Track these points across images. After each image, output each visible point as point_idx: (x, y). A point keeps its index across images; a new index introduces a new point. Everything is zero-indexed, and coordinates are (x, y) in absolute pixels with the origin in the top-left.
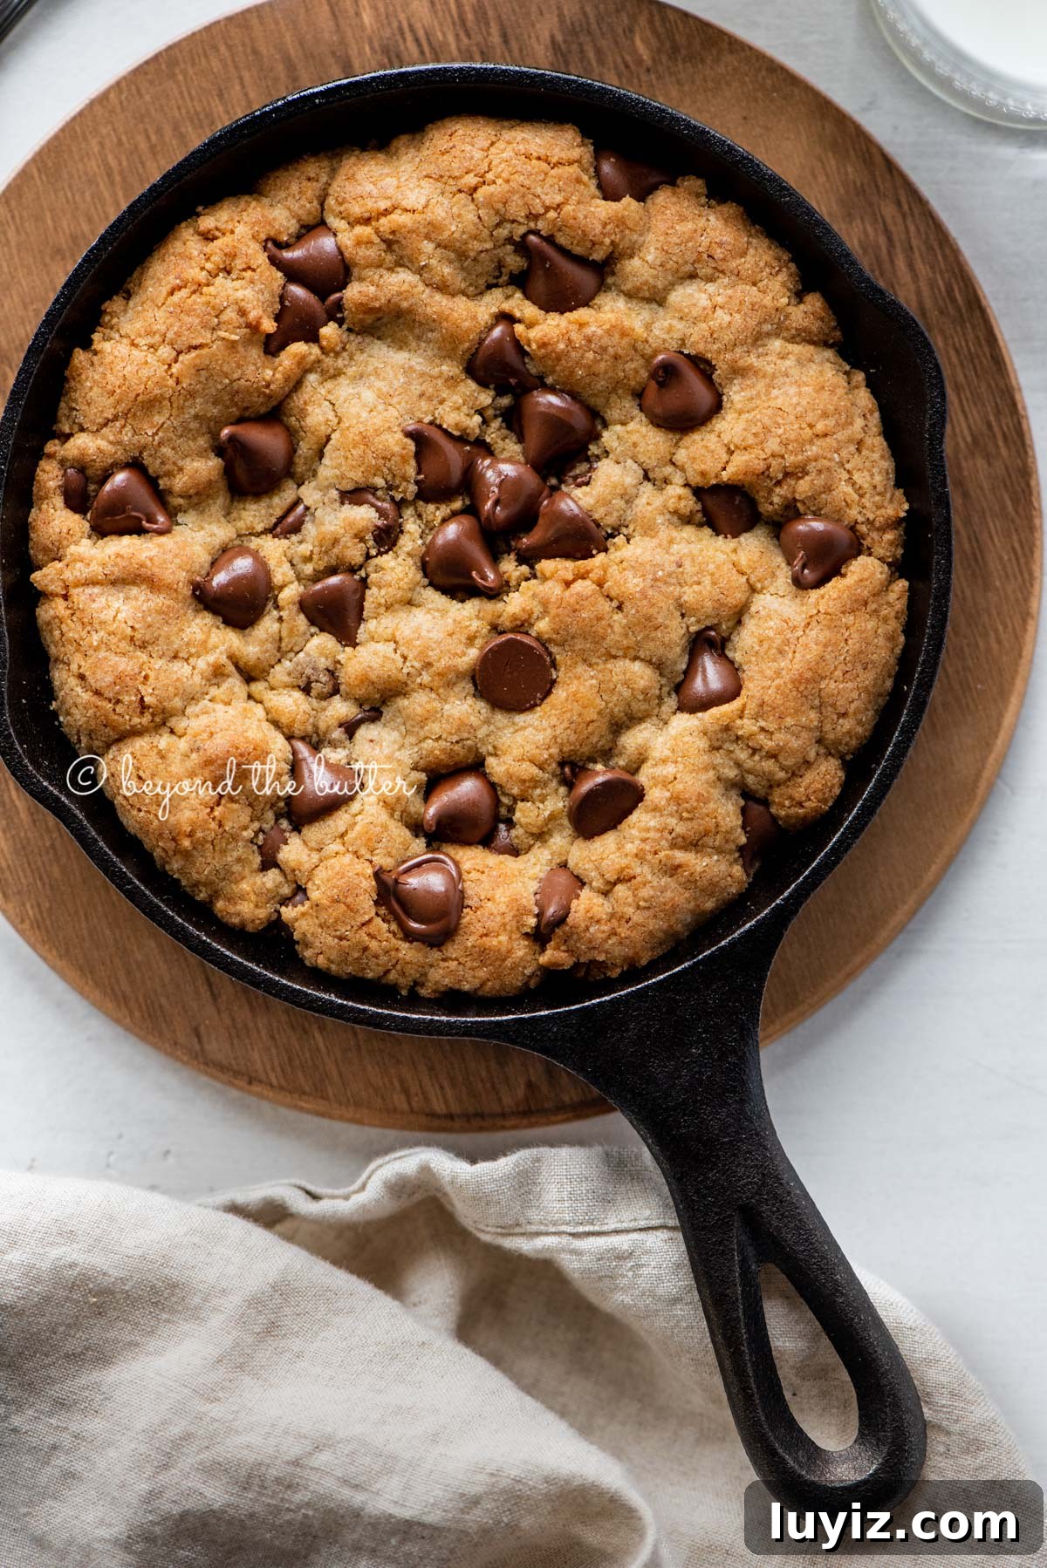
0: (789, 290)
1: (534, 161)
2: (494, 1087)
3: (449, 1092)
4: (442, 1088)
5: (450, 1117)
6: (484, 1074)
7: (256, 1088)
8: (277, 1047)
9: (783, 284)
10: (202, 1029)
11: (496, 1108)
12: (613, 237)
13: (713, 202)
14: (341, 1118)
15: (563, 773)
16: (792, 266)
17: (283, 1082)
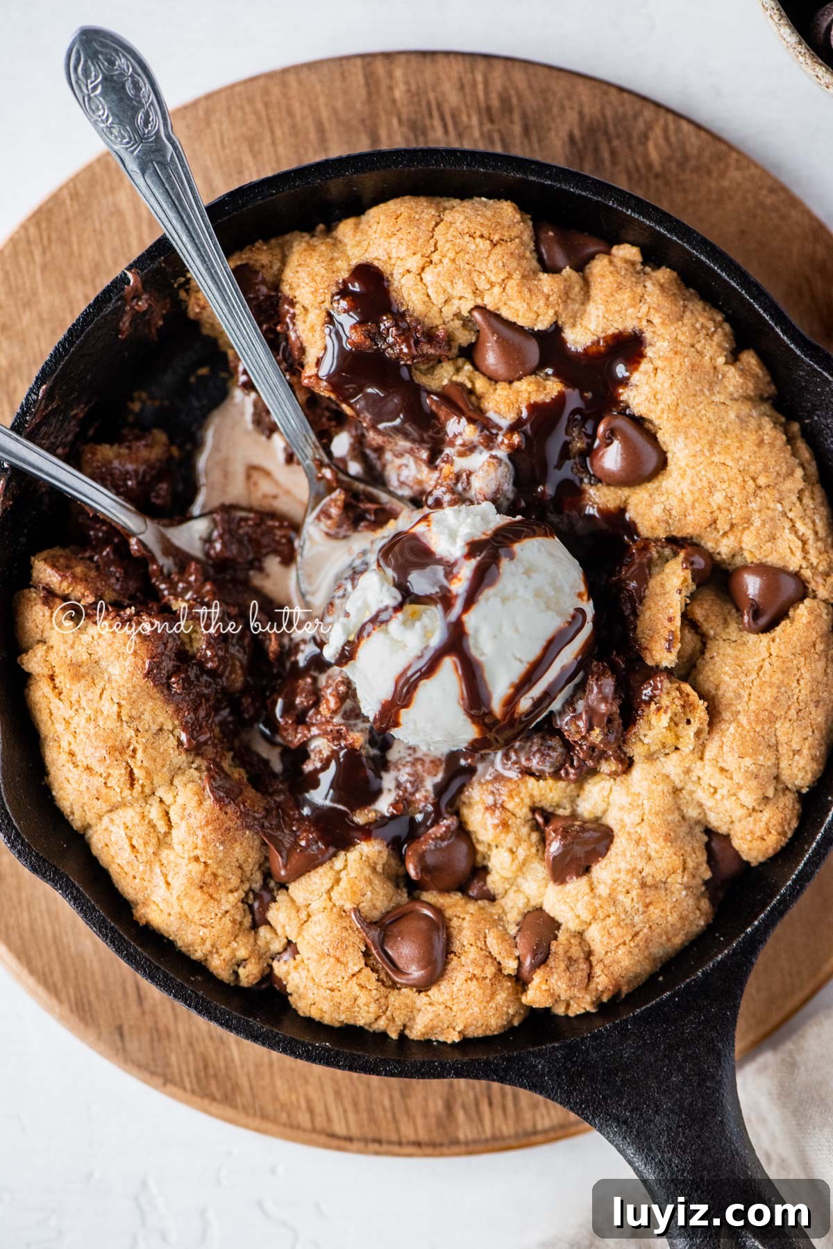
0: (724, 349)
1: (478, 240)
2: (394, 1118)
3: (352, 1117)
4: (345, 1111)
5: (350, 1139)
6: (387, 1103)
7: (170, 1087)
8: (194, 1052)
9: (719, 345)
10: (126, 1027)
11: (394, 1137)
12: (557, 308)
13: (648, 269)
14: (246, 1126)
15: (534, 819)
16: (727, 327)
17: (196, 1087)
